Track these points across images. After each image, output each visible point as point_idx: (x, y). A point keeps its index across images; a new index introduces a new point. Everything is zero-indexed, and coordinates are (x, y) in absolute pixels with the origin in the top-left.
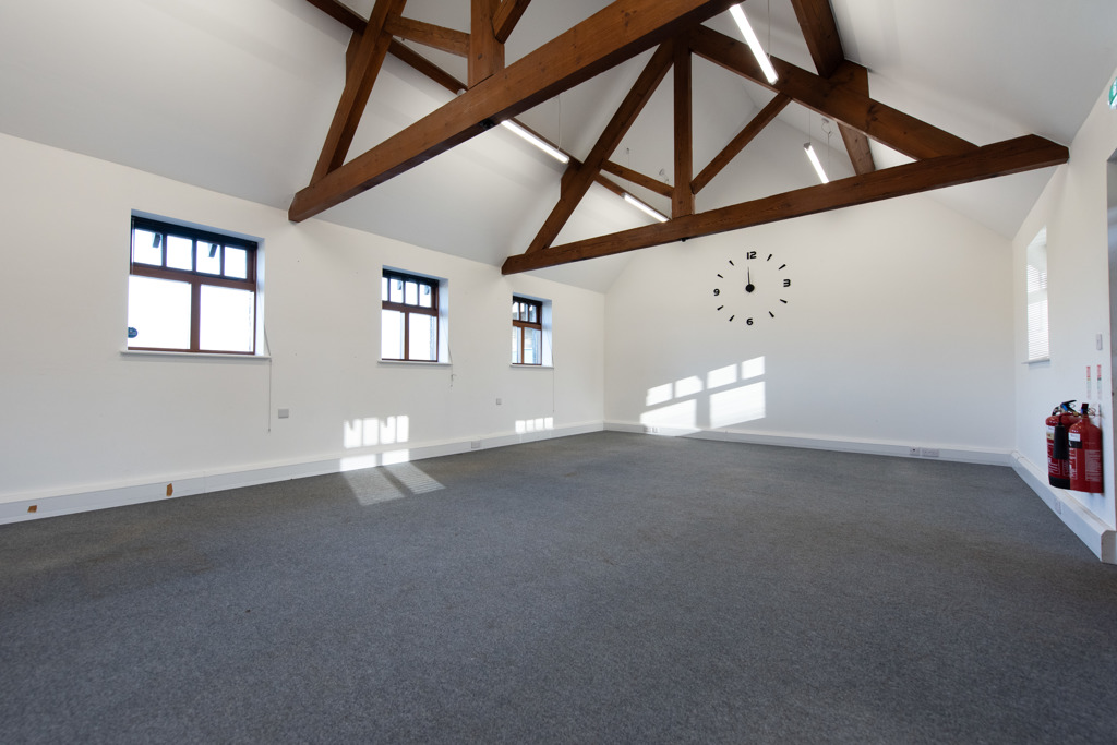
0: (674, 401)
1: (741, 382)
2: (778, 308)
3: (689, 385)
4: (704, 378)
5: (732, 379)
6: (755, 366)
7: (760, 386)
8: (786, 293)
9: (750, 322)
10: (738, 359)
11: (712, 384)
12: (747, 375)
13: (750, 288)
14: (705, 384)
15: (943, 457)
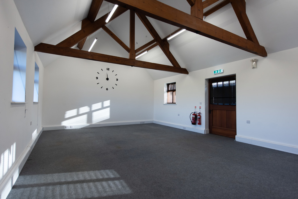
0: (78, 115)
1: (103, 108)
2: (115, 86)
3: (84, 109)
4: (90, 107)
5: (100, 107)
6: (107, 103)
7: (109, 109)
8: (117, 82)
9: (107, 89)
10: (102, 101)
11: (93, 109)
12: (105, 106)
13: (107, 79)
14: (91, 109)
15: (145, 123)
